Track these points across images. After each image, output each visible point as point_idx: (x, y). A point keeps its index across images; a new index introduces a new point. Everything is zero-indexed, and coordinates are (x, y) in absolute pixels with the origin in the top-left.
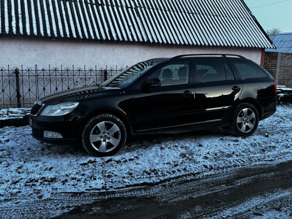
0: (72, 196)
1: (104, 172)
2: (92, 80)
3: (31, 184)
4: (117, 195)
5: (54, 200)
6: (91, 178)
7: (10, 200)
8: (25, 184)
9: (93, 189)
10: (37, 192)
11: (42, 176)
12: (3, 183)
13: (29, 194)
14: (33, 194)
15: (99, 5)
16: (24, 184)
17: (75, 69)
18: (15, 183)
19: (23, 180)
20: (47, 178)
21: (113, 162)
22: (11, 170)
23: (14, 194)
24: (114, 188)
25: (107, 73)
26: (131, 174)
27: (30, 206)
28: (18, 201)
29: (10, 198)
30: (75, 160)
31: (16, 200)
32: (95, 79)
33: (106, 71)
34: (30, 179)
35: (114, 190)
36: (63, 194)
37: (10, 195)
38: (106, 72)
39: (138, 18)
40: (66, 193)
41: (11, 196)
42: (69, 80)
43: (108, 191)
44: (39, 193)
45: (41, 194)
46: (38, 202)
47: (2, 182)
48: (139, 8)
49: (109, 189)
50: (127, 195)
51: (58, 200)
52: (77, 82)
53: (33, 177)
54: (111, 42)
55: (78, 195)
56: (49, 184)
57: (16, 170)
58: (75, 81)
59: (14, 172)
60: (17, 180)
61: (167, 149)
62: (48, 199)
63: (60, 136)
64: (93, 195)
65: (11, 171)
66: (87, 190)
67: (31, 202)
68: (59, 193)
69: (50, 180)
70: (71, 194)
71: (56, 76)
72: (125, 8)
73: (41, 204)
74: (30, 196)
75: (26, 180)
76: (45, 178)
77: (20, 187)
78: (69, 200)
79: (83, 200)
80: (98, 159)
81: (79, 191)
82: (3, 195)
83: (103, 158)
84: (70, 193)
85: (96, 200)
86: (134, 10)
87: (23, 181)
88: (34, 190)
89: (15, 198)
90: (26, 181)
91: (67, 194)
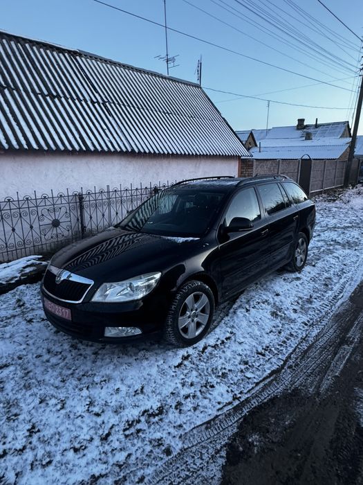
0: (207, 428)
1: (215, 371)
2: (63, 210)
3: (132, 430)
4: (255, 403)
5: (190, 448)
6: (206, 387)
7: (126, 480)
8: (125, 435)
9: (225, 406)
10: (156, 444)
11: (143, 409)
12: (86, 448)
13: (146, 453)
14: (154, 451)
15: (54, 97)
16: (123, 436)
17: (39, 196)
18: (105, 438)
19: (116, 428)
20: (152, 411)
21: (209, 349)
22: (78, 414)
23: (124, 463)
24: (246, 393)
25: (83, 198)
26: (246, 363)
27: (168, 478)
28: (139, 474)
29: (122, 474)
30: (162, 362)
31: (134, 476)
32: (68, 209)
33: (82, 195)
34: (128, 421)
35: (246, 396)
36: (195, 431)
37: (117, 469)
38: (81, 197)
39: (111, 118)
40: (197, 427)
41: (121, 471)
42: (31, 213)
43: (242, 400)
44: (161, 444)
45: (166, 446)
46: (171, 464)
47: (82, 446)
48: (107, 104)
49: (240, 397)
50: (265, 398)
51: (196, 445)
52: (43, 215)
53: (130, 416)
54: (86, 153)
55: (212, 423)
56: (161, 420)
57: (88, 410)
58: (40, 214)
59: (86, 415)
60: (106, 432)
61: (251, 309)
62: (181, 450)
63: (138, 331)
64: (229, 414)
65: (80, 416)
66: (218, 410)
67: (161, 469)
68: (190, 431)
69: (157, 412)
70: (204, 427)
71: (10, 209)
72: (89, 103)
73: (178, 465)
74: (150, 456)
75: (122, 426)
76: (148, 411)
77: (120, 442)
78: (208, 439)
79: (224, 429)
80: (190, 350)
81: (212, 417)
82: (106, 474)
83: (195, 346)
84: (201, 425)
85: (237, 421)
86: (102, 105)
87: (117, 430)
88: (151, 442)
89: (131, 472)
90: (123, 428)
91: (199, 429)
